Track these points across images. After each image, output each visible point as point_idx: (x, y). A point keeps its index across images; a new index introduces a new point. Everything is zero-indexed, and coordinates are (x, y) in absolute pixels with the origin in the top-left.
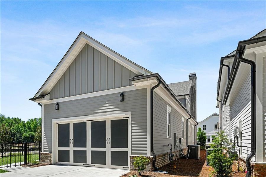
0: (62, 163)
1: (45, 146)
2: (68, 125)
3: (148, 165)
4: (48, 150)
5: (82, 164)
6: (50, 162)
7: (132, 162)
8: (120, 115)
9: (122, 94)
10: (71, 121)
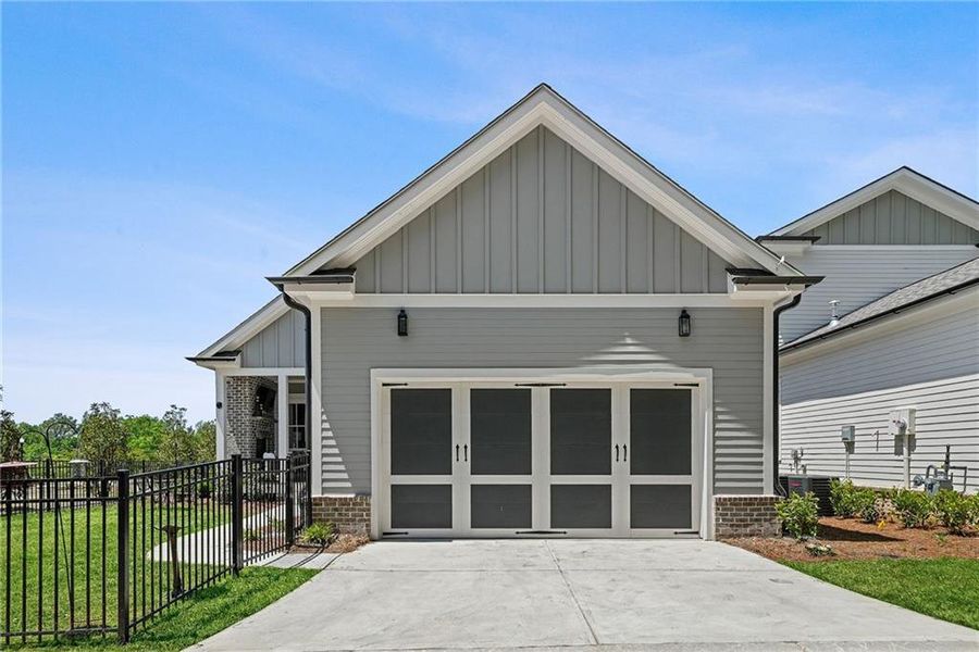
0: (412, 531)
1: (328, 471)
2: (446, 394)
3: (773, 521)
4: (349, 485)
5: (512, 531)
6: (369, 531)
7: (721, 514)
8: (663, 377)
9: (685, 315)
10: (461, 383)
